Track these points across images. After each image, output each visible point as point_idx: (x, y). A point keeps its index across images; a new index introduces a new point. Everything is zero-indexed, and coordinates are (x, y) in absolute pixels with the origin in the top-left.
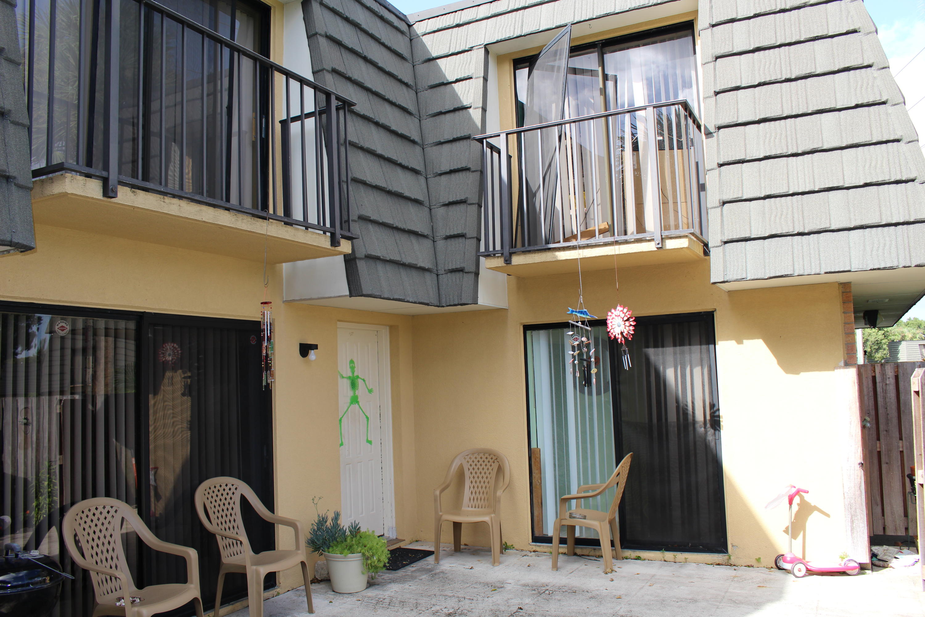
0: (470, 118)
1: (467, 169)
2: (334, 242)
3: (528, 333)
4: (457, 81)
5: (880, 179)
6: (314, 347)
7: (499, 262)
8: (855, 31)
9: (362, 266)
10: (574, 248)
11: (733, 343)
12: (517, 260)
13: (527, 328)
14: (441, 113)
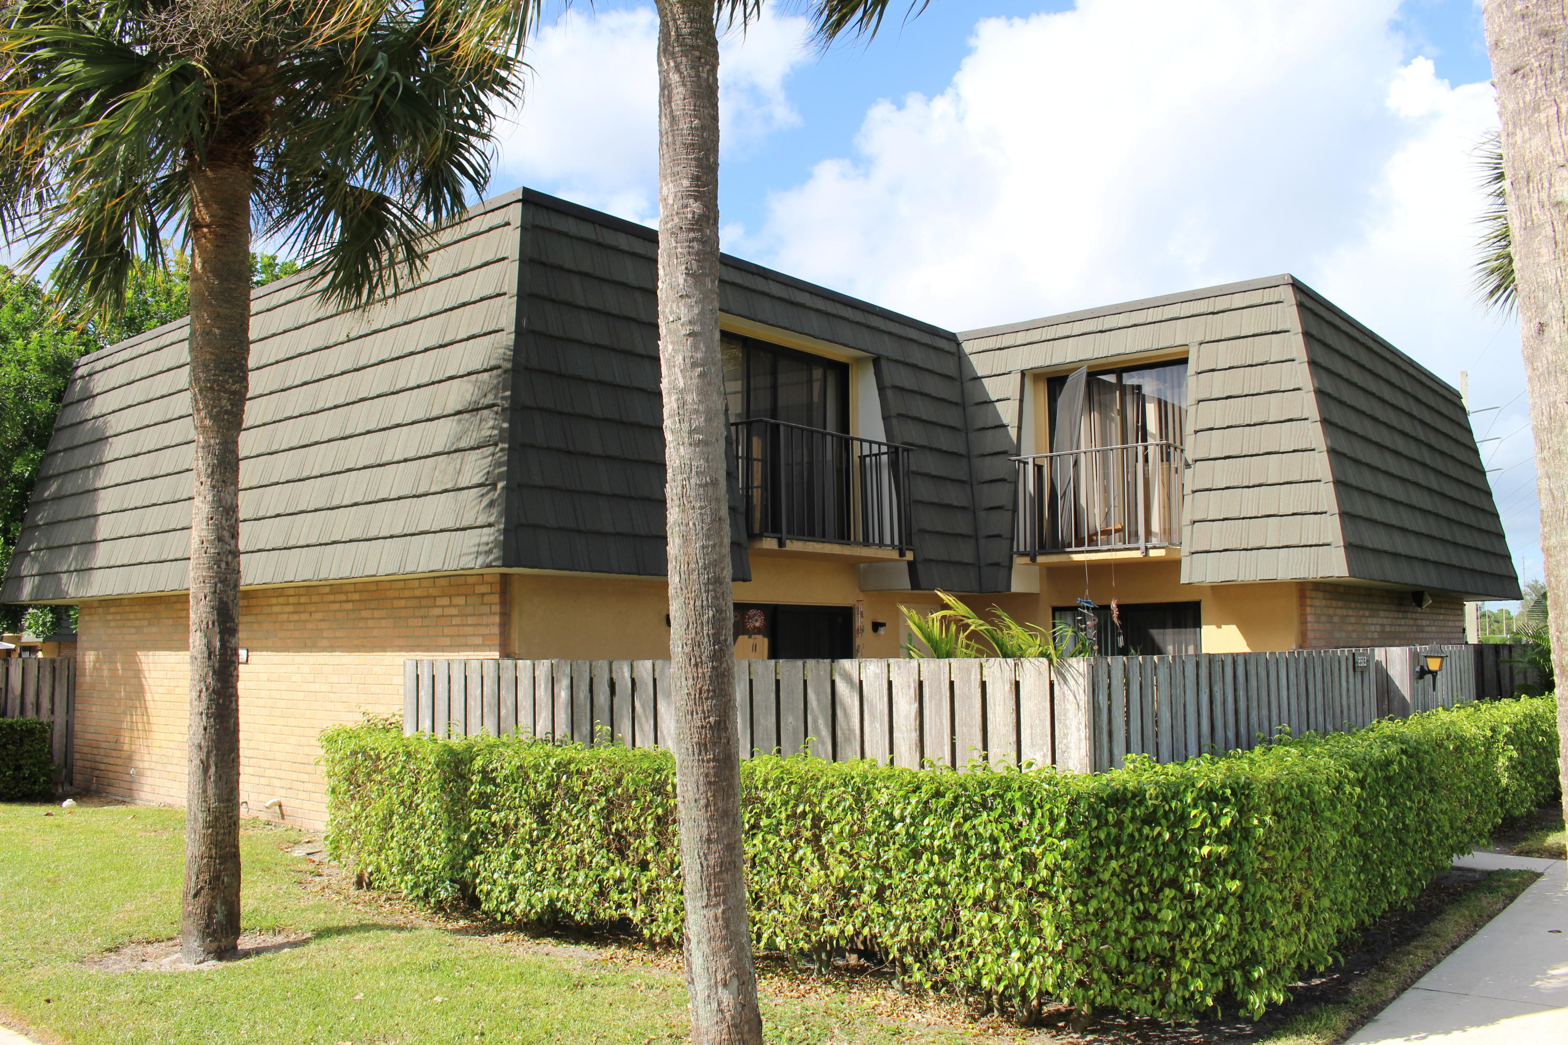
0: (1008, 435)
1: (1003, 480)
2: (902, 554)
3: (1057, 614)
4: (998, 401)
5: (1303, 511)
6: (883, 625)
7: (1026, 560)
8: (1299, 389)
9: (921, 569)
10: (1082, 552)
11: (1214, 627)
12: (1041, 559)
13: (1055, 610)
14: (984, 429)
